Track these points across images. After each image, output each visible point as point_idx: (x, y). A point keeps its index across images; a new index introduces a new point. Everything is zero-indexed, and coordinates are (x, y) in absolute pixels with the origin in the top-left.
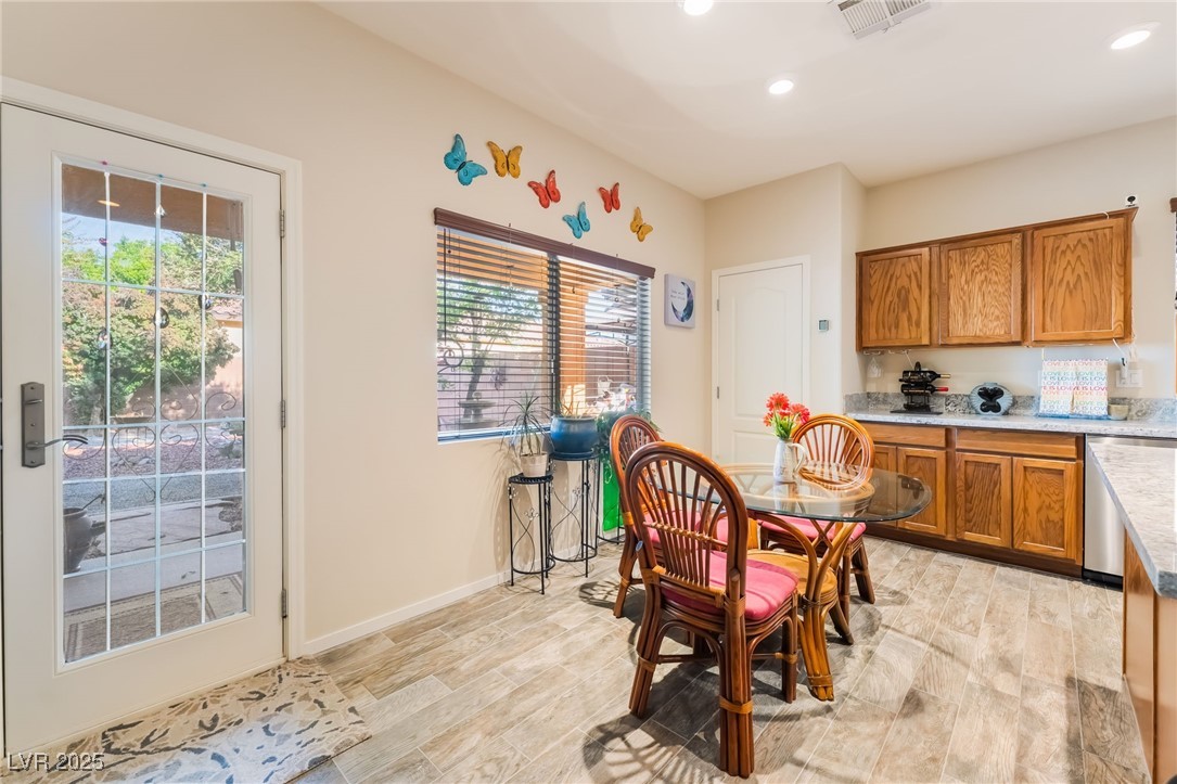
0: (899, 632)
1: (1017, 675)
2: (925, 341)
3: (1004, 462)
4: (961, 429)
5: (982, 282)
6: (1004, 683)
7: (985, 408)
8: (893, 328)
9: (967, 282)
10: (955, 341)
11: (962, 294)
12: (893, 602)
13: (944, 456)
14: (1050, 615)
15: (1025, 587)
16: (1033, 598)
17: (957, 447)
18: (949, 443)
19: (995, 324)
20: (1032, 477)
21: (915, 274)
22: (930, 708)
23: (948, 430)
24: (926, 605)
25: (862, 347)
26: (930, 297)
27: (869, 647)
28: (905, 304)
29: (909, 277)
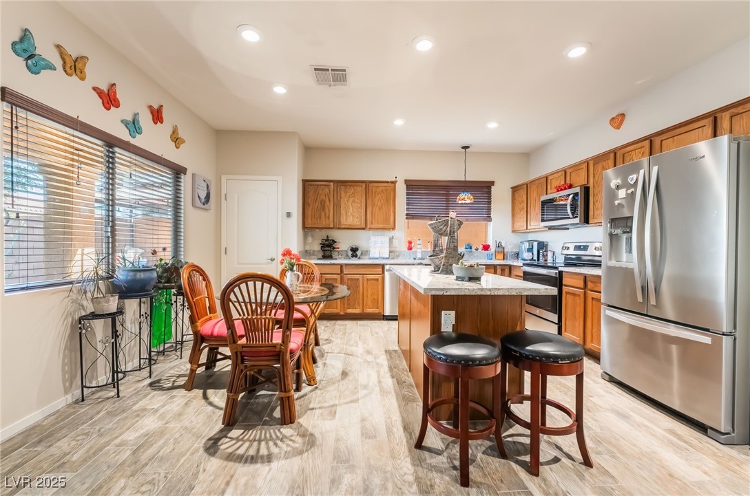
0: (332, 353)
1: (372, 354)
2: (332, 226)
3: (361, 277)
4: (346, 265)
5: (352, 202)
6: (369, 358)
7: (352, 256)
8: (319, 219)
9: (347, 201)
10: (343, 227)
11: (345, 206)
12: (326, 344)
13: (340, 278)
15: (368, 327)
16: (371, 330)
17: (345, 273)
18: (342, 271)
20: (370, 282)
21: (328, 194)
22: (350, 374)
23: (341, 265)
25: (304, 226)
26: (333, 206)
27: (323, 362)
28: (323, 207)
29: (325, 196)
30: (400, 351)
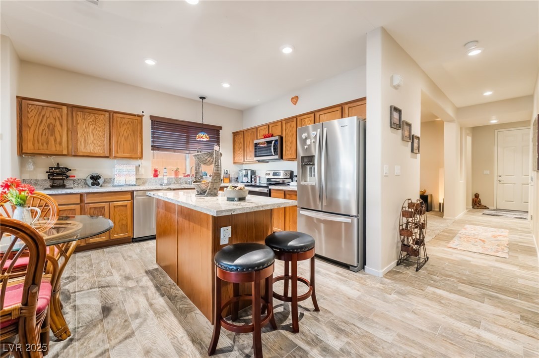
0: (82, 291)
1: (132, 279)
2: (65, 152)
3: (106, 205)
4: (88, 194)
5: (93, 129)
6: (130, 284)
7: (93, 184)
8: (45, 144)
9: (86, 128)
10: (81, 154)
11: (84, 133)
12: (70, 282)
13: (79, 207)
14: (131, 257)
15: (118, 252)
16: (122, 254)
17: (86, 202)
18: (82, 201)
19: (99, 148)
20: (117, 209)
21: (59, 118)
22: (113, 307)
23: (81, 195)
24: (86, 275)
25: (21, 152)
26: (67, 131)
27: (72, 304)
28: (53, 132)
29: (55, 119)
30: (160, 269)
